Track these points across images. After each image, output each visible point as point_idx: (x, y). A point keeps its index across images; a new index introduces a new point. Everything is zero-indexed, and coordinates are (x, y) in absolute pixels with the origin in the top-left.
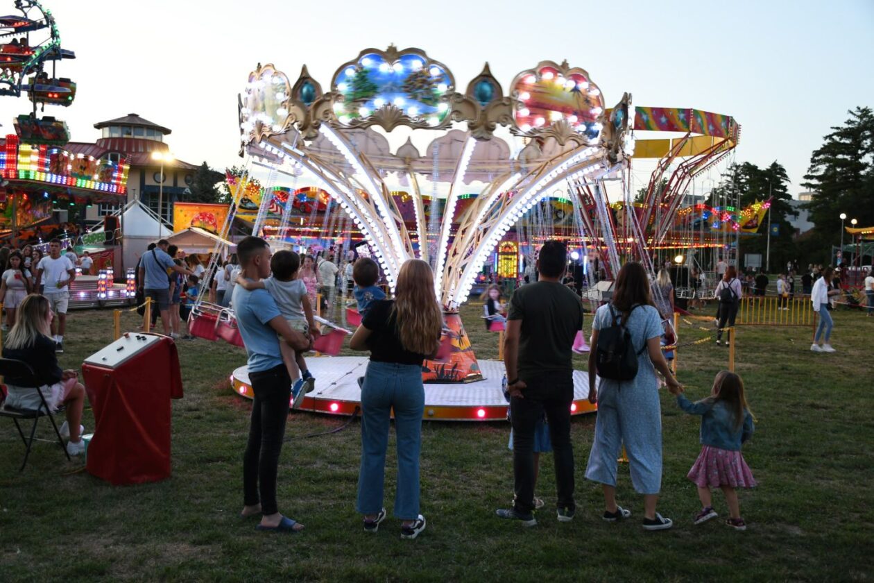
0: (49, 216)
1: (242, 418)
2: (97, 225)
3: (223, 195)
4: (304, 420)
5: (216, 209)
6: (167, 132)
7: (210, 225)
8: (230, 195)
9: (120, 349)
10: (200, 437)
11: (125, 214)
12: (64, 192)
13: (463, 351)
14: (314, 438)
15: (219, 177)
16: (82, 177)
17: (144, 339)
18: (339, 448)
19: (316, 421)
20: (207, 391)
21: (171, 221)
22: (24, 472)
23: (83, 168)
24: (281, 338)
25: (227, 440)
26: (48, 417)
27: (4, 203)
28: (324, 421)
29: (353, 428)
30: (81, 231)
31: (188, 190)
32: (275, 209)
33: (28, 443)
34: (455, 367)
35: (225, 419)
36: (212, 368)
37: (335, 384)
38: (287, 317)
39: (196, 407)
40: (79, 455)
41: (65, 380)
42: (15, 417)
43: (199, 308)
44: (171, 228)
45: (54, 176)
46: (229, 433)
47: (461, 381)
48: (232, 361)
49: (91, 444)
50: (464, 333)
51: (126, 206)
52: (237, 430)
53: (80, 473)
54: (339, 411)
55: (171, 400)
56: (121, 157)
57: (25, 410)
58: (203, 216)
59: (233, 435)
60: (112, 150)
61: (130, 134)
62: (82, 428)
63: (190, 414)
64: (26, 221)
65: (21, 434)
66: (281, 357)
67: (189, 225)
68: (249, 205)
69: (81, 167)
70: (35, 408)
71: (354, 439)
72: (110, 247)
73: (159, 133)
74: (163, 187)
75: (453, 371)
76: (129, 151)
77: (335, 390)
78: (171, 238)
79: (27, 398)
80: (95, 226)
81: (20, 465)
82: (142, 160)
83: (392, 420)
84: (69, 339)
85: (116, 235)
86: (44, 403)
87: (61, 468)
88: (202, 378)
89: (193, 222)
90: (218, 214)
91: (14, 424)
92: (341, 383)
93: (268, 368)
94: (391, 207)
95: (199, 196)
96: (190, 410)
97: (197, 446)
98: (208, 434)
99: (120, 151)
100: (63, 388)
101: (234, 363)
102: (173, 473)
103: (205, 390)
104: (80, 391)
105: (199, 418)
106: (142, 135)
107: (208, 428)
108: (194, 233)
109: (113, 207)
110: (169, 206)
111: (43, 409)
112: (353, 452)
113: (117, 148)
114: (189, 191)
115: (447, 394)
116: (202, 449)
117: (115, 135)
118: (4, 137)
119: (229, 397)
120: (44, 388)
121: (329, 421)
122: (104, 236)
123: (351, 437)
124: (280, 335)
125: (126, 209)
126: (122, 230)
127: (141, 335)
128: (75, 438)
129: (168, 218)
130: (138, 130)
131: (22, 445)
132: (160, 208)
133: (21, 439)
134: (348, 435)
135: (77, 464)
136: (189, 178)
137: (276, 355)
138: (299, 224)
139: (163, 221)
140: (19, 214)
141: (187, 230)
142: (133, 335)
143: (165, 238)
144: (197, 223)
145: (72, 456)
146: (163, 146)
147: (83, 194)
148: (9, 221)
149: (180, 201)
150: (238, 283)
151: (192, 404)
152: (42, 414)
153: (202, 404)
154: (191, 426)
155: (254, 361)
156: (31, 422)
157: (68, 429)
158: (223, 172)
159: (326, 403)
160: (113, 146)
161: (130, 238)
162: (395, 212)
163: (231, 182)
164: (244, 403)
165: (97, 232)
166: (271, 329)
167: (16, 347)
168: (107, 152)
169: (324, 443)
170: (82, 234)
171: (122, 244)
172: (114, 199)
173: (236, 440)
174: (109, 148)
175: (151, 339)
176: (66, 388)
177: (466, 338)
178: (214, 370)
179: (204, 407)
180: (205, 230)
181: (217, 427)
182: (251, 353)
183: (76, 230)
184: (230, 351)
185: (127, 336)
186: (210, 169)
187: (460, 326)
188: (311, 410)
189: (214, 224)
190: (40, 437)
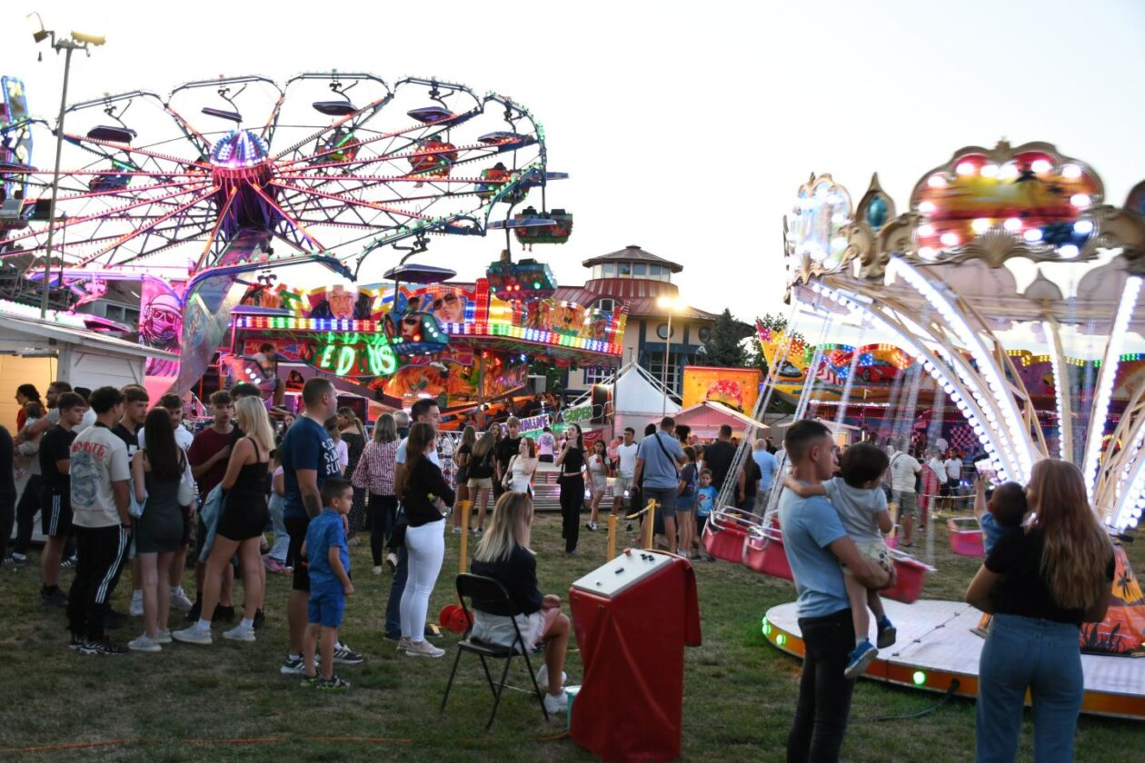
0: (523, 385)
1: (779, 682)
2: (583, 396)
3: (750, 356)
4: (873, 694)
5: (742, 376)
6: (676, 268)
7: (732, 398)
8: (762, 355)
9: (619, 571)
10: (720, 704)
11: (618, 381)
12: (543, 352)
13: (1129, 605)
14: (887, 723)
15: (747, 330)
16: (565, 331)
17: (651, 559)
18: (926, 743)
19: (890, 696)
20: (730, 638)
21: (679, 390)
22: (492, 731)
23: (569, 321)
24: (846, 571)
25: (759, 713)
26: (523, 658)
27: (469, 367)
28: (901, 697)
29: (948, 714)
30: (562, 404)
31: (702, 349)
32: (825, 376)
33: (497, 691)
34: (1116, 629)
35: (755, 682)
36: (735, 605)
37: (918, 641)
38: (854, 538)
39: (713, 660)
40: (559, 714)
41: (547, 609)
42: (482, 654)
43: (723, 516)
44: (679, 402)
45: (531, 331)
46: (761, 702)
47: (1127, 653)
48: (764, 596)
49: (577, 701)
50: (1131, 576)
51: (619, 372)
52: (773, 698)
53: (561, 740)
54: (926, 683)
55: (685, 648)
56: (616, 304)
57: (495, 646)
58: (723, 385)
59: (767, 705)
60: (605, 295)
61: (628, 273)
62: (564, 676)
63: (706, 669)
64: (495, 390)
65: (489, 678)
66: (847, 599)
67: (703, 397)
68: (788, 370)
69: (566, 319)
70: (508, 644)
71: (949, 731)
72: (599, 427)
73: (666, 270)
74: (671, 344)
75: (1112, 637)
76: (626, 295)
77: (920, 651)
78: (679, 416)
79: (497, 629)
80: (580, 397)
81: (486, 721)
82: (643, 308)
83: (1027, 709)
84: (545, 551)
85: (606, 412)
86: (519, 638)
87: (537, 730)
88: (722, 617)
89: (709, 393)
90: (744, 383)
91: (480, 662)
92: (927, 642)
93: (827, 614)
94: (1009, 374)
95: (718, 357)
96: (706, 663)
97: (716, 717)
98: (731, 701)
99: (615, 296)
100: (543, 619)
101: (766, 600)
102: (684, 754)
103: (727, 637)
104: (564, 625)
105: (718, 676)
106: (644, 274)
107: (731, 692)
108: (710, 410)
109: (603, 372)
110: (676, 371)
111: (518, 646)
112: (949, 750)
113: (610, 293)
114: (704, 351)
115: (1103, 672)
116: (723, 722)
117: (609, 275)
118: (474, 281)
119: (761, 649)
120: (520, 618)
121: (910, 699)
122: (591, 411)
123: (945, 727)
124: (844, 565)
125: (620, 376)
126: (614, 403)
127: (647, 554)
128: (555, 689)
129: (675, 387)
130: (638, 267)
131: (489, 692)
132: (665, 373)
133: (488, 683)
134: (940, 723)
135: (556, 727)
136: (704, 331)
137: (839, 595)
138: (862, 398)
139: (668, 393)
140: (486, 382)
141: (701, 405)
142: (636, 553)
143: (672, 416)
144: (715, 396)
145: (551, 714)
146: (673, 288)
147: (566, 355)
148: (474, 390)
149: (692, 364)
150: (788, 486)
151: (709, 655)
152: (516, 653)
153: (721, 656)
154: (707, 687)
155: (807, 601)
156: (501, 663)
157: (547, 676)
158: (752, 323)
159: (907, 671)
160: (606, 289)
161: (624, 414)
162: (1015, 384)
163: (764, 338)
164: (782, 660)
165: (582, 405)
166: (832, 557)
167: (488, 560)
168: (599, 297)
169: (904, 733)
170: (563, 409)
171: (613, 423)
172: (606, 361)
173: (773, 714)
174: (600, 292)
175: (661, 559)
176: (547, 620)
177: (1134, 584)
178: (737, 606)
179: (725, 661)
180: (726, 405)
181: (743, 691)
182: (803, 588)
183: (555, 404)
184: (760, 581)
185: (628, 553)
186: (734, 319)
187: (1124, 564)
188: (883, 679)
189: (739, 397)
190: (510, 684)
